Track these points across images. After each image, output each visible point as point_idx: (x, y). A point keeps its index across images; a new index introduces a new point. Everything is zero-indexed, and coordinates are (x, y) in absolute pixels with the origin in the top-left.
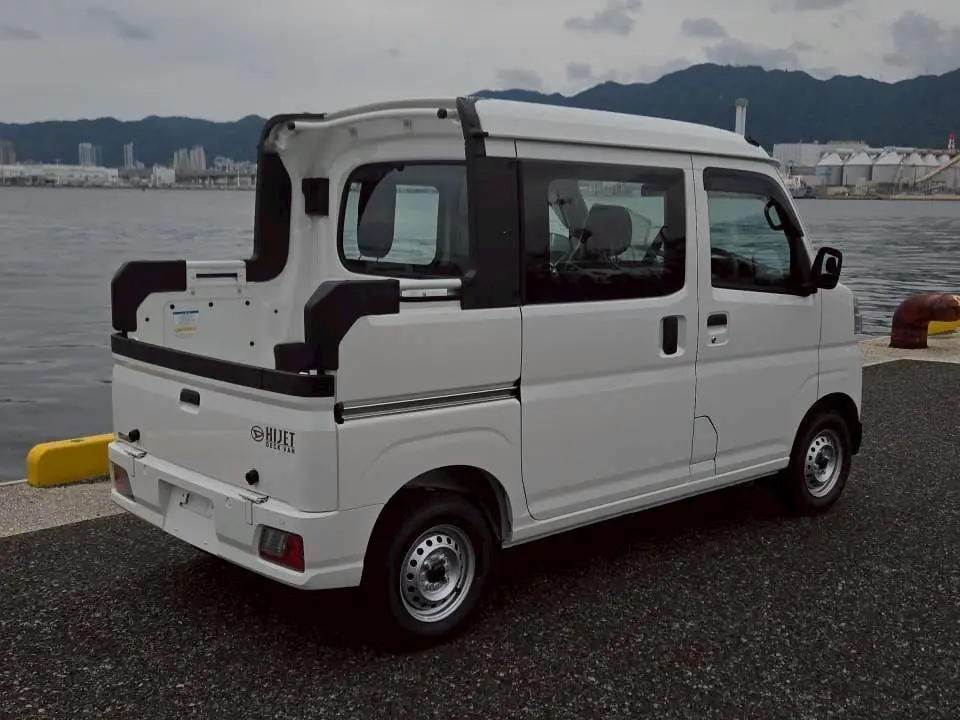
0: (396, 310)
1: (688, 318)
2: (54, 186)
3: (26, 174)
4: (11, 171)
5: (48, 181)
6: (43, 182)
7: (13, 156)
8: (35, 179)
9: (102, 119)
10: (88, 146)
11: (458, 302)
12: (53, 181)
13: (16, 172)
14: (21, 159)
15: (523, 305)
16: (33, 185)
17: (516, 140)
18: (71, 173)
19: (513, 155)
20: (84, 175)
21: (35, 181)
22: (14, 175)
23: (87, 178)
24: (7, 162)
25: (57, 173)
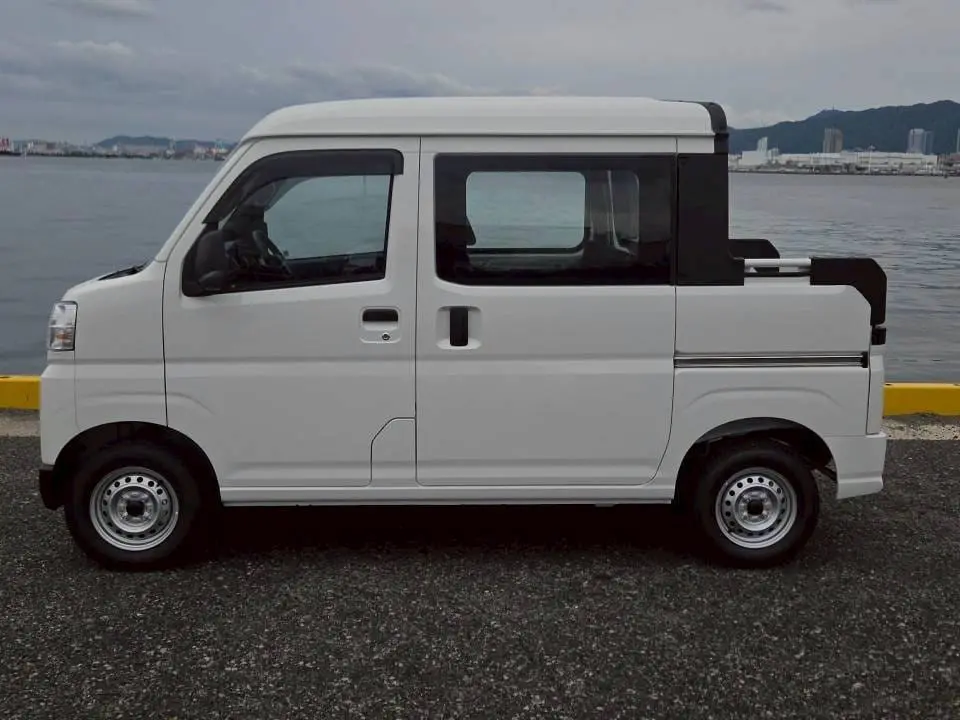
2: (863, 174)
3: (841, 163)
5: (859, 169)
6: (854, 170)
7: (839, 143)
8: (847, 166)
9: (940, 102)
10: (919, 131)
12: (864, 169)
14: (849, 146)
16: (843, 173)
18: (886, 160)
20: (899, 161)
21: (849, 170)
22: (829, 163)
23: (901, 165)
24: (833, 150)
25: (870, 160)
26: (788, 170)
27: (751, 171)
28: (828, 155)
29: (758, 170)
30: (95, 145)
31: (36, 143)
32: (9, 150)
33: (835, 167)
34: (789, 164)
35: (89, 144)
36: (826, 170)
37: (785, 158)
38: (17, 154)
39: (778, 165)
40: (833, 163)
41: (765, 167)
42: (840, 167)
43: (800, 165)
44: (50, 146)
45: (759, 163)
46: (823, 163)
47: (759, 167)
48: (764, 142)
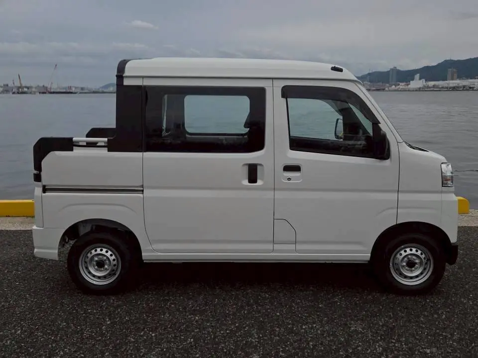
0: (72, 150)
1: (264, 166)
2: (473, 90)
3: (461, 85)
4: (453, 83)
5: (470, 88)
6: (468, 88)
7: (456, 76)
8: (464, 87)
11: (107, 148)
12: (473, 88)
13: (456, 83)
14: (459, 77)
15: (145, 152)
16: (463, 90)
17: (143, 77)
19: (141, 84)
21: (465, 88)
22: (454, 85)
24: (452, 79)
25: (476, 84)
26: (435, 89)
27: (416, 91)
28: (451, 82)
29: (419, 90)
30: (101, 88)
31: (76, 88)
32: (71, 91)
33: (458, 87)
34: (434, 86)
35: (98, 87)
36: (454, 89)
37: (431, 83)
38: (75, 93)
39: (428, 87)
40: (457, 85)
41: (423, 88)
42: (461, 87)
43: (440, 86)
44: (82, 89)
45: (419, 87)
46: (451, 85)
47: (420, 88)
48: (417, 76)
